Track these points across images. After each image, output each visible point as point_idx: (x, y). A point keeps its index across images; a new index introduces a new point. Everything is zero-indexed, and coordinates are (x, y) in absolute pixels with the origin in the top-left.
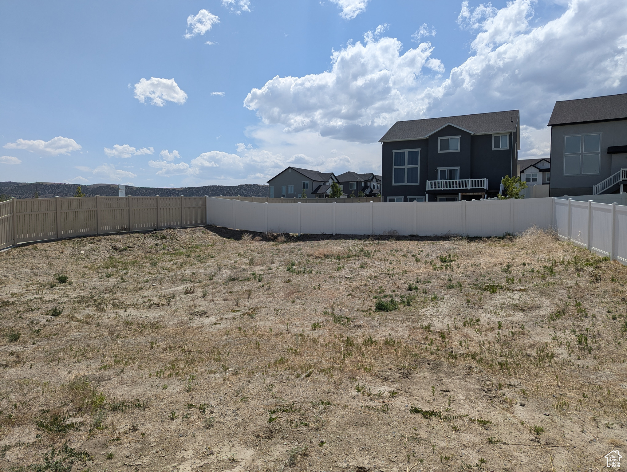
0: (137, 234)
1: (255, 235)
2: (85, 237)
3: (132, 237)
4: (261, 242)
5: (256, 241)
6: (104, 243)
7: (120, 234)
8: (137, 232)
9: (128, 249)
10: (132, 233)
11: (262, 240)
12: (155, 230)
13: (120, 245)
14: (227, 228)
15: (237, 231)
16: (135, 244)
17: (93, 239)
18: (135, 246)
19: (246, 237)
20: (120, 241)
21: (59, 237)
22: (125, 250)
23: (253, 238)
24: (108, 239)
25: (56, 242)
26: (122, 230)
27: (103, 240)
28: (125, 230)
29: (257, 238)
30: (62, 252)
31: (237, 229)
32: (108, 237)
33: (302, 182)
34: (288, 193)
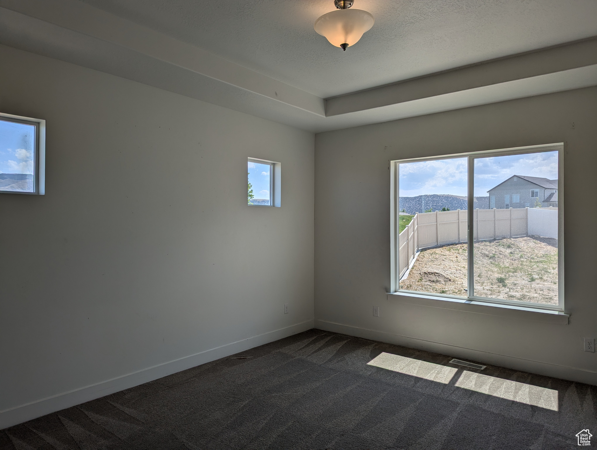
33: (531, 190)
34: (513, 202)
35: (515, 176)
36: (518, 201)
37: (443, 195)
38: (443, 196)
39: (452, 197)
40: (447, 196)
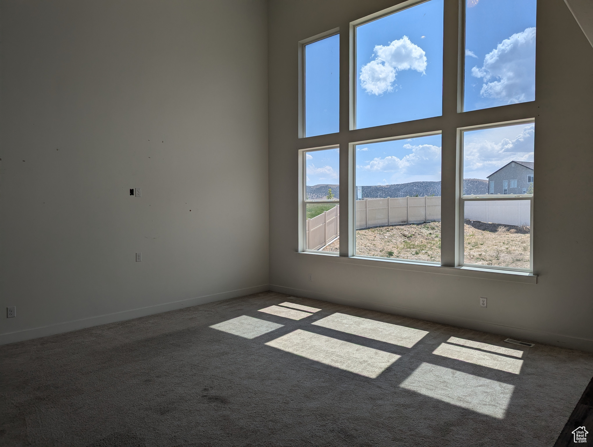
0: (413, 225)
1: (509, 227)
2: (383, 227)
3: (411, 227)
4: (516, 234)
5: (511, 233)
6: (395, 231)
7: (403, 225)
8: (413, 224)
9: (413, 236)
10: (410, 224)
11: (516, 232)
12: (425, 222)
13: (406, 233)
14: (480, 222)
15: (489, 224)
16: (416, 233)
17: (388, 228)
18: (416, 234)
19: (501, 229)
20: (406, 230)
21: (368, 227)
22: (411, 236)
23: (508, 230)
24: (397, 229)
25: (368, 230)
26: (402, 222)
27: (394, 229)
28: (405, 222)
29: (512, 230)
30: (375, 237)
31: (489, 223)
32: (397, 227)
33: (528, 175)
34: (511, 188)
35: (513, 162)
36: (516, 187)
37: (469, 179)
38: (468, 181)
39: (478, 182)
40: (473, 180)
